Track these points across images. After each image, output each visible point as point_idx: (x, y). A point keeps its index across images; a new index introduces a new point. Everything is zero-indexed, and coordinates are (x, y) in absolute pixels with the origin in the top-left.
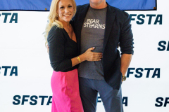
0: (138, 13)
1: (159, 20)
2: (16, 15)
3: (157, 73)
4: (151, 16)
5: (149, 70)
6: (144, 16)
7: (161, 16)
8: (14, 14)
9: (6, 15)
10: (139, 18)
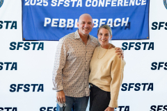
0: (136, 41)
1: (152, 46)
2: (42, 44)
3: (151, 87)
4: (145, 44)
5: (145, 84)
6: (140, 44)
7: (153, 43)
8: (41, 43)
9: (35, 44)
10: (136, 45)
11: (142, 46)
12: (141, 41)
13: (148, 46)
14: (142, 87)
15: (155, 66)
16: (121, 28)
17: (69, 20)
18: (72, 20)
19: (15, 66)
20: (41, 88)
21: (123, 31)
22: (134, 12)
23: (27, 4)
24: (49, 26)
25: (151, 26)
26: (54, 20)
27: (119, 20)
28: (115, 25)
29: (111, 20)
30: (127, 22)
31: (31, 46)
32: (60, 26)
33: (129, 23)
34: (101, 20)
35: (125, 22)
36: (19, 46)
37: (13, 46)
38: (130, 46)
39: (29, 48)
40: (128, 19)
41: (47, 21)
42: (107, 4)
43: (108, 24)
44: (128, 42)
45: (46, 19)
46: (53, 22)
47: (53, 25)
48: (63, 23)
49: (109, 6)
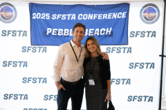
11: (122, 50)
12: (121, 46)
13: (126, 50)
14: (121, 82)
15: (132, 66)
16: (106, 36)
17: (65, 30)
18: (68, 30)
19: (26, 64)
20: (45, 81)
21: (107, 38)
22: (116, 24)
23: (34, 18)
24: (50, 34)
25: (129, 34)
26: (54, 30)
27: (104, 30)
28: (101, 33)
29: (97, 30)
30: (110, 32)
31: (38, 49)
32: (59, 34)
33: (112, 32)
34: (90, 30)
35: (109, 31)
36: (29, 49)
37: (24, 49)
38: (113, 50)
39: (36, 51)
40: (111, 29)
41: (49, 30)
42: (95, 17)
43: (95, 33)
44: (111, 47)
45: (48, 29)
46: (53, 32)
47: (53, 34)
48: (61, 32)
49: (96, 19)
